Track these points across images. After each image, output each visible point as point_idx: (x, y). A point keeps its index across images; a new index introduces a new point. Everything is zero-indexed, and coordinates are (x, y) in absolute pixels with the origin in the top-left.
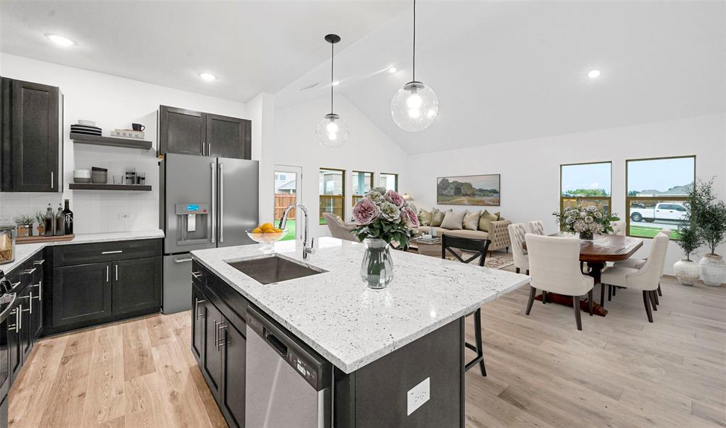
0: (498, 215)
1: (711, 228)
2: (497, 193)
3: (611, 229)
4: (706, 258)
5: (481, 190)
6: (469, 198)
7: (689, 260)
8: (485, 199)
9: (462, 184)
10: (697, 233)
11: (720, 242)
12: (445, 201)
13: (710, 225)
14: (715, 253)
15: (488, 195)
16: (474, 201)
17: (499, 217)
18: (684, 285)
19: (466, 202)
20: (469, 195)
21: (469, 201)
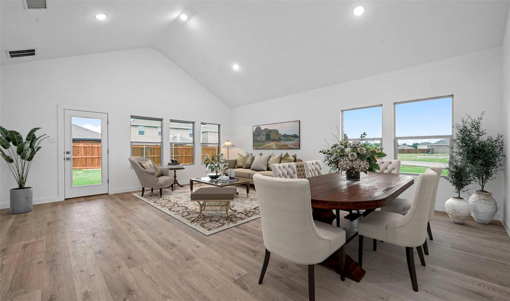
0: (295, 157)
1: (482, 165)
2: (298, 137)
3: (377, 167)
4: (476, 195)
5: (285, 136)
6: (276, 143)
7: (459, 198)
8: (288, 143)
9: (271, 131)
10: (468, 169)
11: (490, 178)
12: (259, 146)
13: (480, 162)
14: (484, 189)
15: (290, 140)
16: (280, 146)
17: (295, 158)
18: (455, 223)
19: (274, 147)
20: (276, 140)
21: (276, 145)
